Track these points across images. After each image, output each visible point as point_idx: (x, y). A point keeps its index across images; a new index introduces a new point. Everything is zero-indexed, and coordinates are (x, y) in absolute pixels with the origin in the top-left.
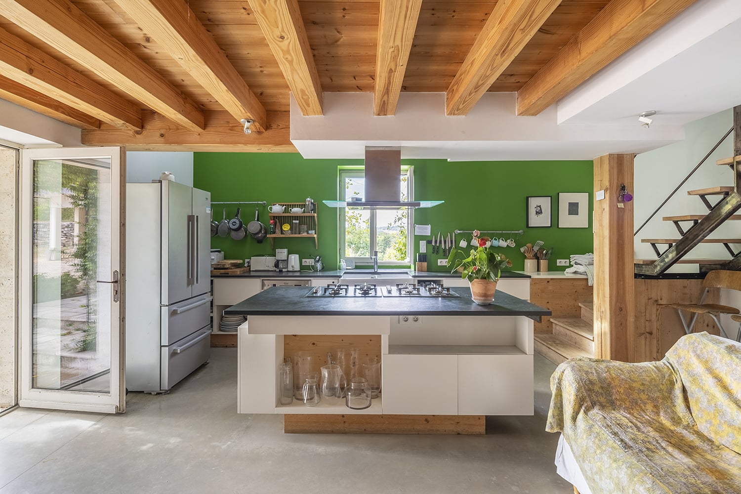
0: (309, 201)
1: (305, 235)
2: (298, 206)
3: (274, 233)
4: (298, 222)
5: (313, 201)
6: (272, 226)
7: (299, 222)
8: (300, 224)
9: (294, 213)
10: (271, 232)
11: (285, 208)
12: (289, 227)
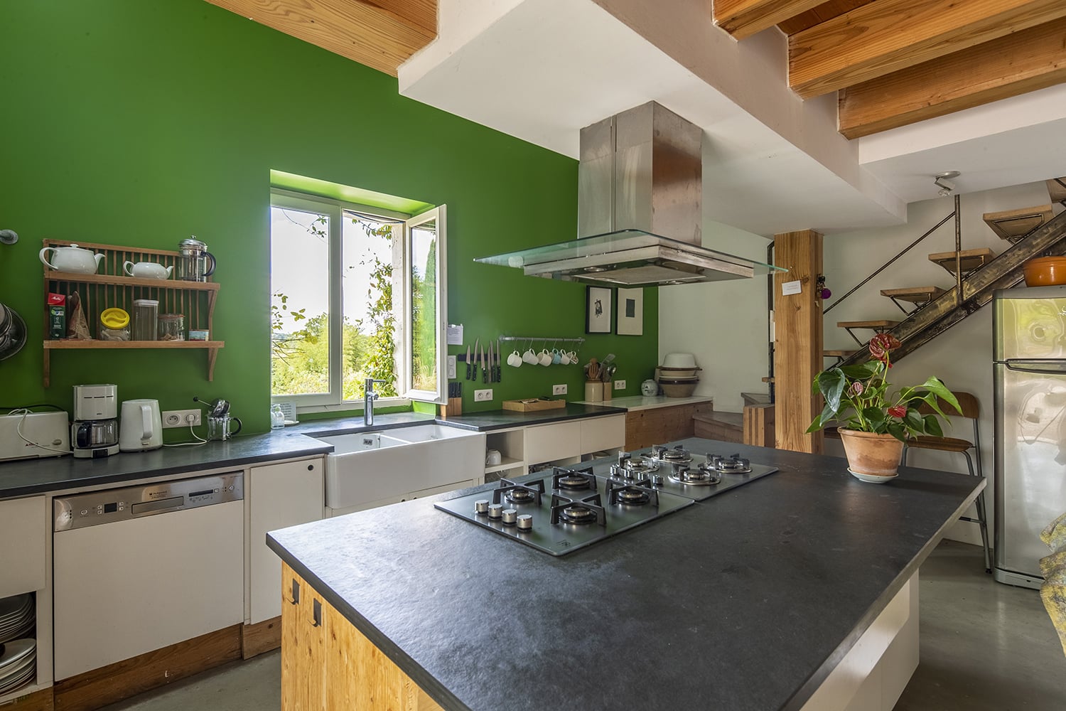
0: (194, 248)
1: (179, 341)
2: (154, 258)
3: (67, 333)
4: (155, 303)
5: (206, 248)
6: (61, 314)
7: (162, 306)
8: (162, 310)
9: (138, 275)
10: (57, 331)
11: (103, 258)
12: (127, 319)
